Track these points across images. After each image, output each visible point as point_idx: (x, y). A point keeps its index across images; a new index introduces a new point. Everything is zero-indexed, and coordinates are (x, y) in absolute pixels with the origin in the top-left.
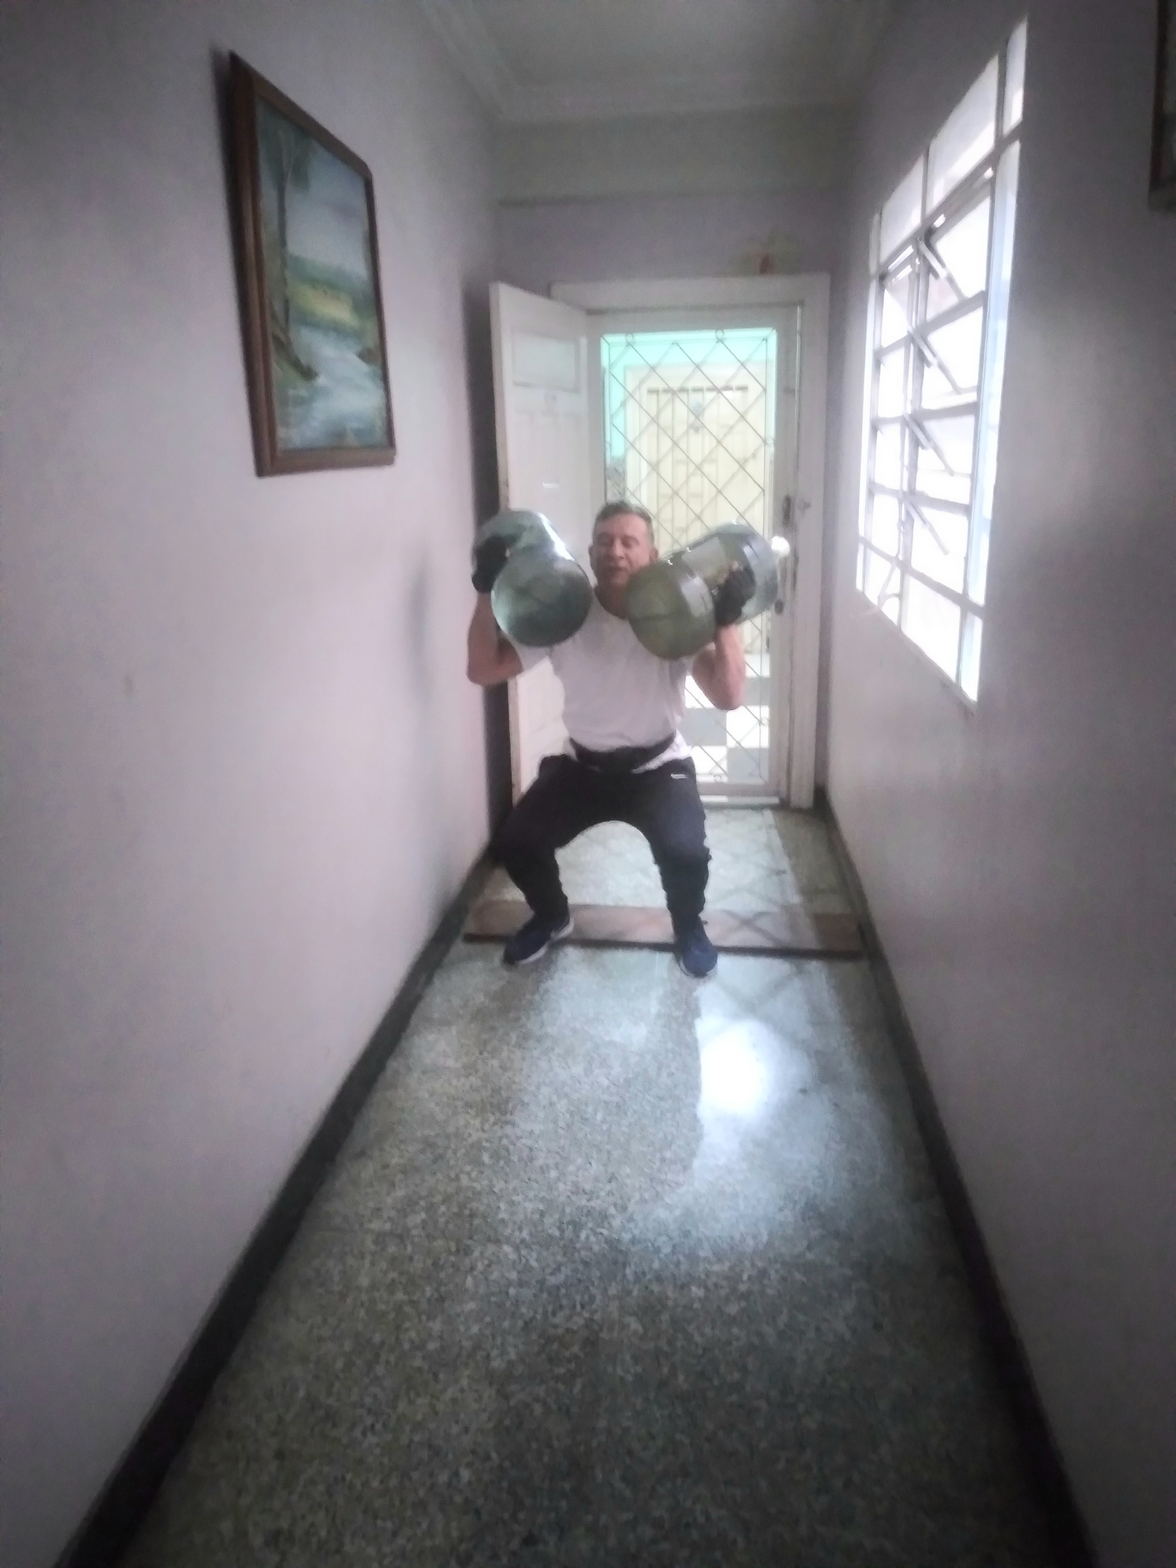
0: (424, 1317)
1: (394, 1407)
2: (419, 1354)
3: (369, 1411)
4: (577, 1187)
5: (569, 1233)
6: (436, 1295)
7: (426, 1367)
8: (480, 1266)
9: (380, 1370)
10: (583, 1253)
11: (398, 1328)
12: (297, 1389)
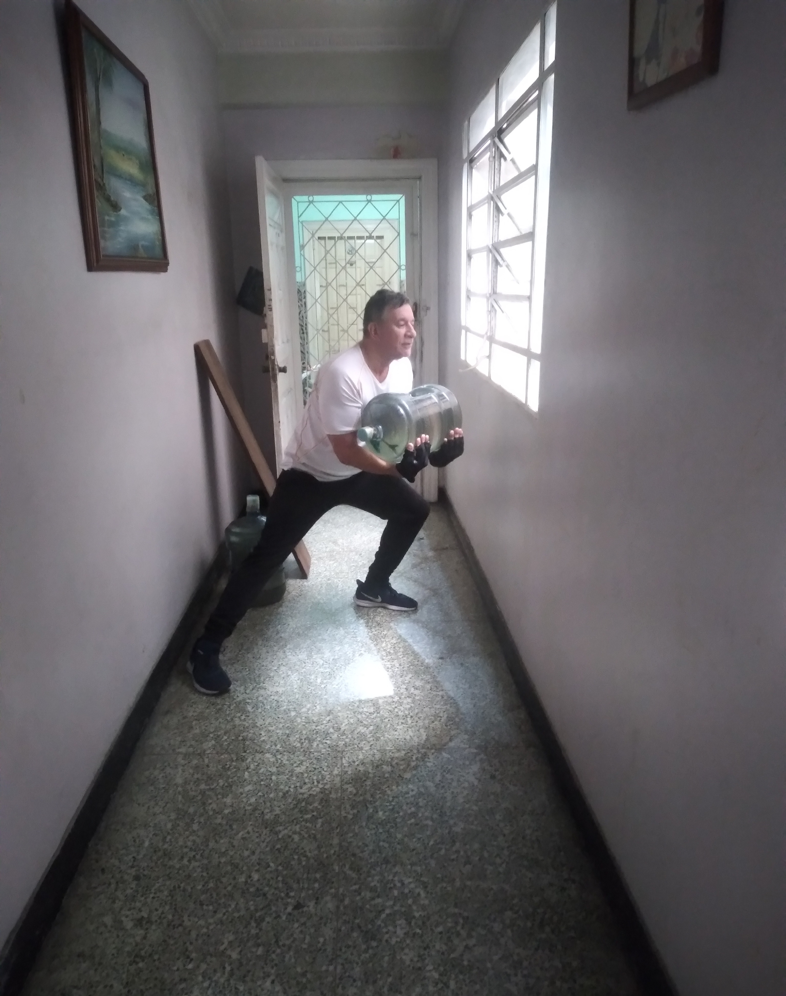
0: (220, 796)
1: (208, 845)
2: (220, 816)
3: (191, 849)
4: (309, 720)
5: (306, 744)
6: (226, 784)
7: (224, 823)
8: (252, 767)
9: (195, 827)
10: (315, 754)
11: (204, 804)
12: (144, 842)
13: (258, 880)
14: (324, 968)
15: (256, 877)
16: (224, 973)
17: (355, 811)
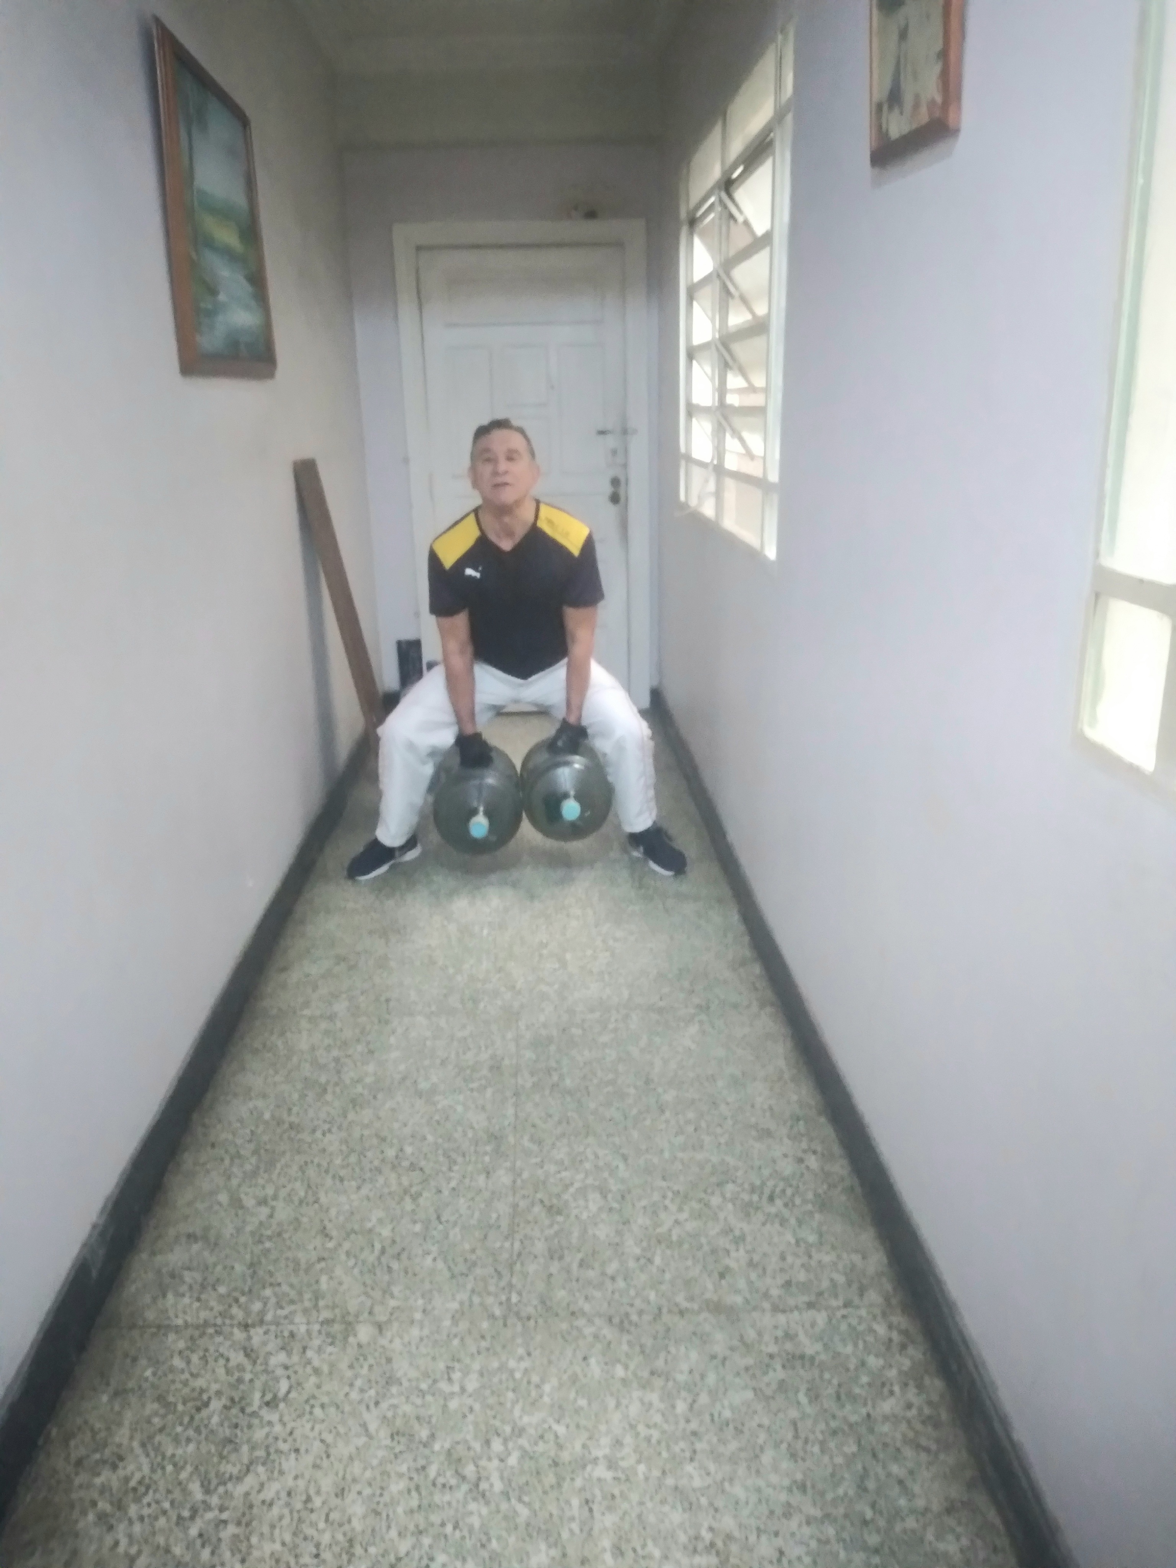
0: (359, 1064)
1: (346, 1117)
2: (360, 1085)
3: (325, 1121)
4: (472, 977)
6: (366, 1050)
7: (366, 1092)
8: (400, 1031)
9: (329, 1097)
11: (338, 1072)
12: (262, 1114)
13: (413, 1154)
14: (498, 1245)
15: (409, 1150)
16: (373, 1251)
17: (535, 1079)
